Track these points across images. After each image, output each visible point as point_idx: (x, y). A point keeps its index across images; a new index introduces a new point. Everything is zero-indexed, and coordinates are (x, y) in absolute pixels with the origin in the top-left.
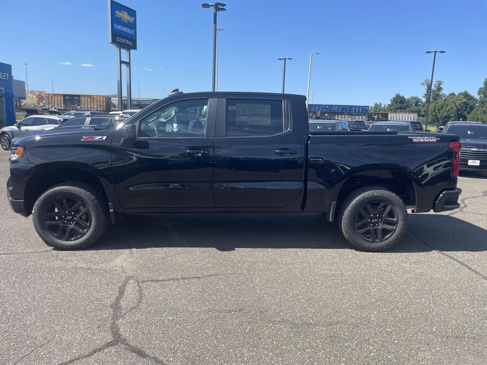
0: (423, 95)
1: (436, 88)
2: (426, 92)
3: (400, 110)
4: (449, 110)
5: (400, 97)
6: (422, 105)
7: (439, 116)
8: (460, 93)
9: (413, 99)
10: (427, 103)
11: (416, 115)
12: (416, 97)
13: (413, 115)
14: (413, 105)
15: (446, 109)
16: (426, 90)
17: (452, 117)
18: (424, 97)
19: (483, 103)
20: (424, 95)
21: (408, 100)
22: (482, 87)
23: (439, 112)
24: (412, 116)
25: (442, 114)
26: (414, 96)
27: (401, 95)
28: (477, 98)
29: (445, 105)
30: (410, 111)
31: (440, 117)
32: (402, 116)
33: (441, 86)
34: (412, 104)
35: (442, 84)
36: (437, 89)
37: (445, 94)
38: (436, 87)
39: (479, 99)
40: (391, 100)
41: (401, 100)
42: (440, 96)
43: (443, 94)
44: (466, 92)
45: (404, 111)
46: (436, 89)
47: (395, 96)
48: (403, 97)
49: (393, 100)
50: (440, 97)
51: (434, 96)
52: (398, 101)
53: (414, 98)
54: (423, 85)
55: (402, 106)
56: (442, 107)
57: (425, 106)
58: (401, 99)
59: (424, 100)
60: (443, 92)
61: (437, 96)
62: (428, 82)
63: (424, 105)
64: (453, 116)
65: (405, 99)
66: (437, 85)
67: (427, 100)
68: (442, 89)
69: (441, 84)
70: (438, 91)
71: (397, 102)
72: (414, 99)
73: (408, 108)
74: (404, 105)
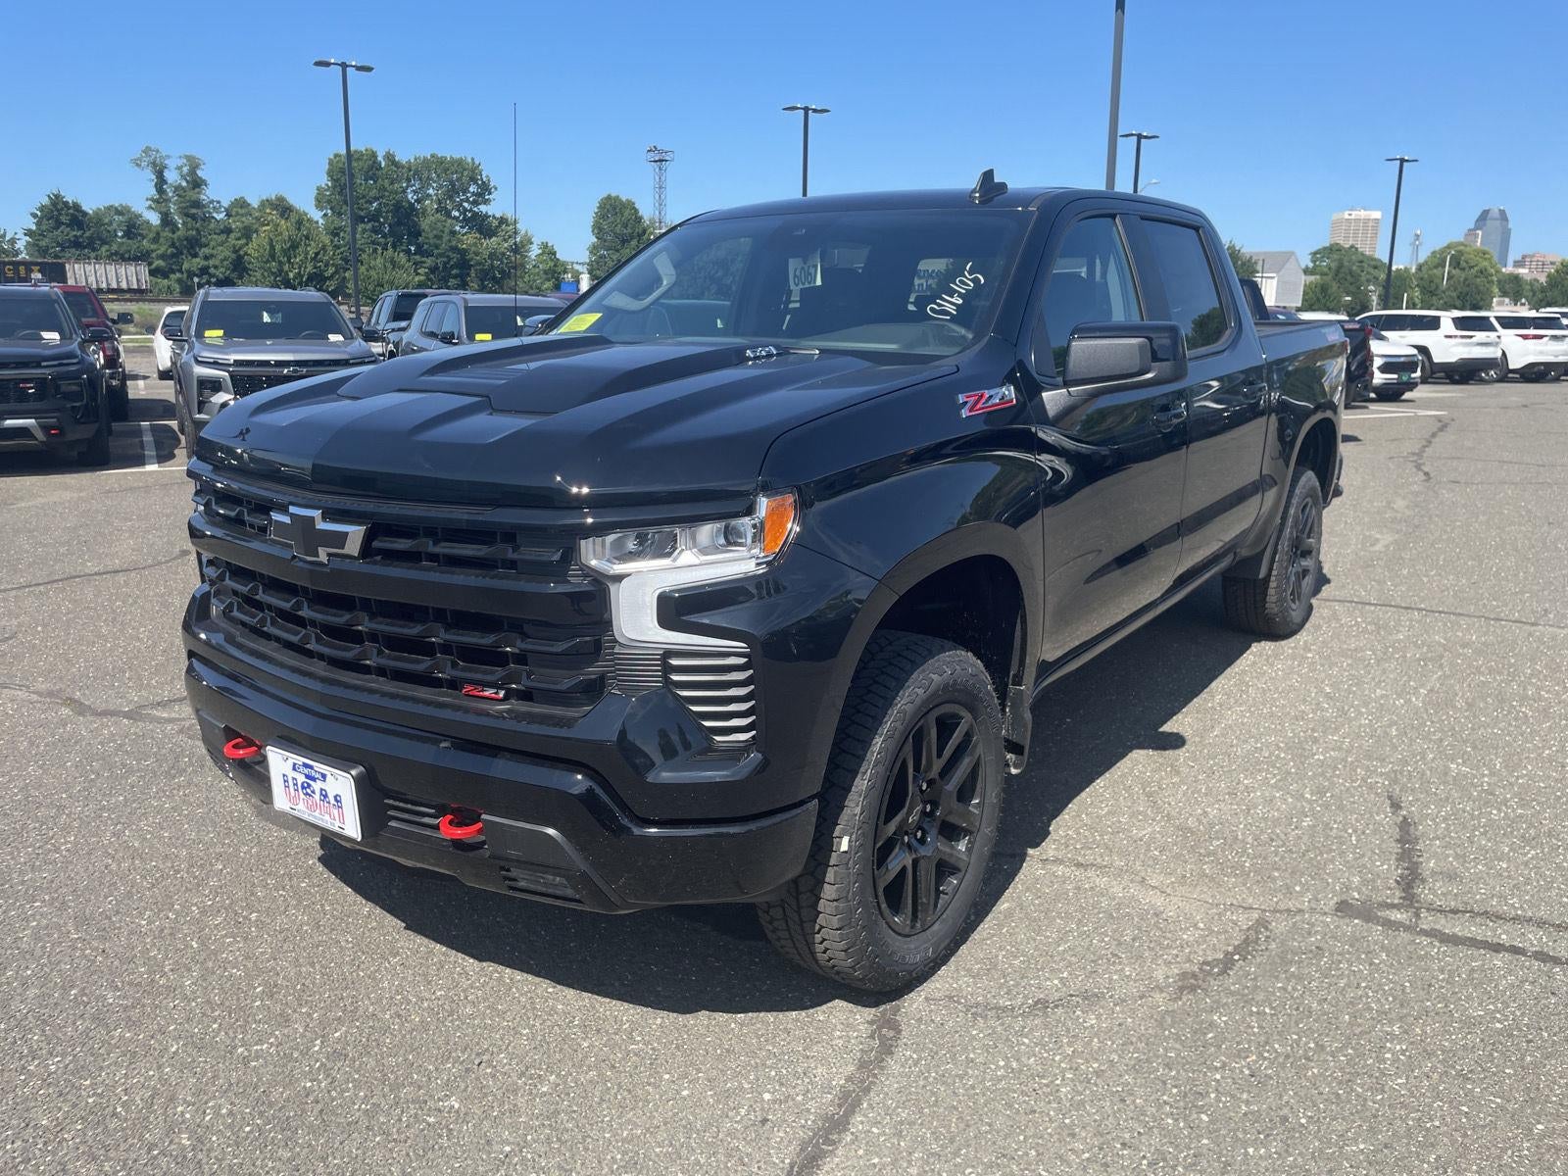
0: (147, 199)
1: (186, 179)
2: (155, 193)
3: (78, 252)
4: (317, 254)
5: (66, 204)
6: (151, 236)
7: (291, 275)
8: (263, 201)
9: (112, 213)
10: (167, 229)
11: (143, 270)
12: (121, 205)
13: (132, 269)
14: (120, 234)
15: (307, 253)
16: (153, 183)
17: (329, 278)
18: (150, 207)
19: (337, 235)
20: (150, 202)
21: (97, 213)
22: (323, 186)
23: (289, 261)
24: (129, 274)
25: (300, 268)
26: (117, 205)
27: (69, 199)
28: (315, 219)
29: (301, 240)
30: (112, 254)
31: (295, 278)
32: (96, 273)
33: (200, 173)
34: (115, 231)
35: (202, 167)
36: (187, 182)
37: (218, 202)
38: (183, 177)
39: (321, 221)
40: (34, 215)
41: (72, 215)
42: (204, 206)
43: (212, 202)
44: (281, 199)
45: (93, 255)
46: (184, 184)
47: (45, 201)
48: (77, 207)
49: (39, 214)
50: (205, 210)
51: (184, 205)
52: (63, 219)
53: (116, 209)
54: (137, 165)
55: (81, 236)
56: (294, 246)
57: (162, 240)
58: (71, 211)
59: (154, 218)
60: (209, 194)
61: (194, 209)
62: (153, 157)
63: (158, 234)
64: (332, 276)
65: (85, 214)
66: (185, 169)
67: (162, 220)
68: (204, 183)
69: (197, 166)
70: (194, 189)
71: (59, 224)
72: (119, 212)
73: (106, 244)
74: (88, 234)
